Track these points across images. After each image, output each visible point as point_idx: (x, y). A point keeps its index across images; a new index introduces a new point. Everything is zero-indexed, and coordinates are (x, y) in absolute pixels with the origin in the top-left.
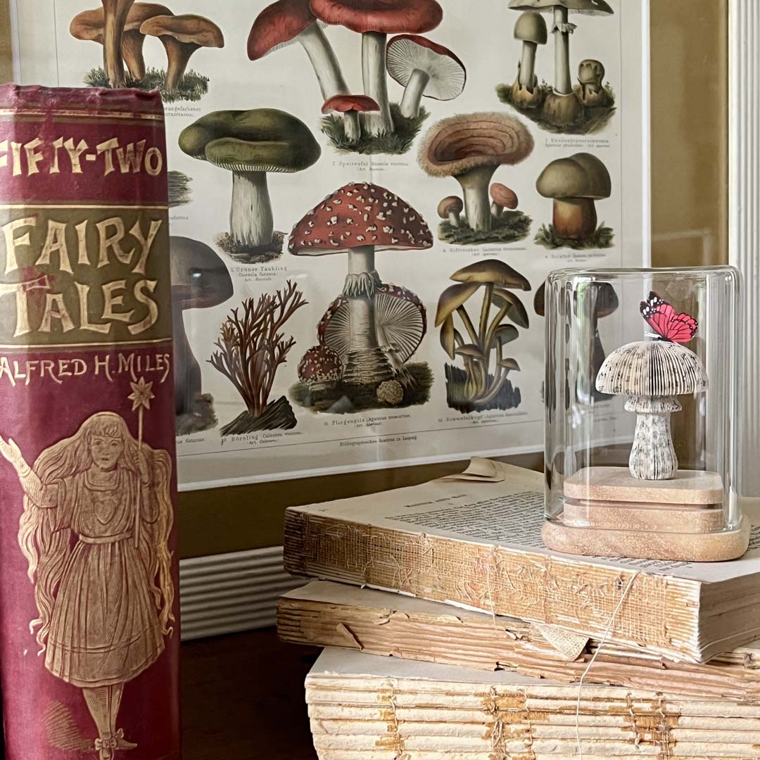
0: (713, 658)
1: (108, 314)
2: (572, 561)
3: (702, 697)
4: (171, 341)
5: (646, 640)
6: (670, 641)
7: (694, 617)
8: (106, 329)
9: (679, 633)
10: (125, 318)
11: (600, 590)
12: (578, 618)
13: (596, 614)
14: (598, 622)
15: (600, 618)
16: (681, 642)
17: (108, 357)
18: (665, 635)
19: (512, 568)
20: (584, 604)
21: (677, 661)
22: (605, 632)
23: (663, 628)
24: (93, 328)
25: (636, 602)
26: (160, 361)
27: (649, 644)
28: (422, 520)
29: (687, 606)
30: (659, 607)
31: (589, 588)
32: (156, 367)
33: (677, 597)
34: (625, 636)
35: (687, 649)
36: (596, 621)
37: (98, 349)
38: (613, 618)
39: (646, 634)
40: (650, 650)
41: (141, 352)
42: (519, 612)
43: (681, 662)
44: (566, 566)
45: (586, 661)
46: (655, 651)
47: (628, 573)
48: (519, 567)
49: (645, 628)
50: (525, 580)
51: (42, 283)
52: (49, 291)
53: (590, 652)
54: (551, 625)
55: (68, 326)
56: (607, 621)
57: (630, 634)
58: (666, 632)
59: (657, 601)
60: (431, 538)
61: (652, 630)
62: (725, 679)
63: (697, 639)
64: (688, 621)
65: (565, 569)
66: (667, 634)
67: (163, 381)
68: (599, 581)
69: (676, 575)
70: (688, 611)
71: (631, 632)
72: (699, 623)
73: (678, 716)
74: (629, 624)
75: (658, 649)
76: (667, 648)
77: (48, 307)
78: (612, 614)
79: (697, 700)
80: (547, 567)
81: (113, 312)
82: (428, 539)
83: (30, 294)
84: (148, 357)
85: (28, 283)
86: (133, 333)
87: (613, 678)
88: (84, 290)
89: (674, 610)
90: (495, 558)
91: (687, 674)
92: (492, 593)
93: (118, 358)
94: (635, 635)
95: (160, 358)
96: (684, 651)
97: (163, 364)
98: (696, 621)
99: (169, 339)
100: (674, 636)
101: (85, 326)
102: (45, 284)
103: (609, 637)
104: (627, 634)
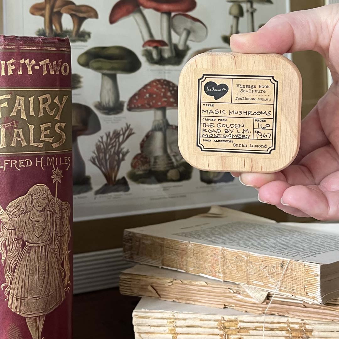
0: (328, 302)
1: (42, 138)
2: (259, 255)
3: (323, 321)
4: (72, 151)
5: (295, 293)
6: (307, 294)
7: (318, 282)
8: (41, 145)
9: (311, 290)
10: (50, 140)
11: (273, 269)
12: (263, 282)
13: (271, 280)
14: (273, 284)
15: (273, 282)
16: (312, 294)
17: (42, 158)
18: (304, 291)
19: (231, 258)
20: (265, 276)
21: (310, 303)
22: (276, 289)
23: (303, 287)
24: (36, 145)
25: (290, 274)
26: (66, 160)
27: (296, 295)
28: (188, 235)
29: (314, 276)
30: (301, 277)
31: (268, 267)
32: (64, 163)
33: (309, 272)
34: (285, 291)
35: (315, 297)
36: (271, 284)
37: (37, 155)
38: (279, 282)
39: (295, 290)
40: (298, 298)
41: (57, 156)
42: (234, 280)
43: (312, 304)
44: (256, 257)
45: (267, 304)
46: (300, 298)
47: (286, 260)
48: (234, 257)
49: (295, 287)
50: (237, 264)
51: (13, 124)
52: (16, 128)
53: (268, 299)
54: (250, 285)
55: (24, 144)
56: (276, 284)
57: (288, 290)
58: (305, 289)
59: (300, 274)
60: (192, 244)
61: (298, 288)
62: (334, 312)
63: (319, 292)
64: (315, 284)
65: (256, 258)
66: (305, 290)
67: (67, 169)
68: (272, 264)
69: (308, 261)
70: (315, 278)
71: (288, 289)
72: (320, 284)
73: (312, 331)
74: (287, 285)
75: (301, 297)
76: (305, 297)
77: (15, 136)
78: (279, 280)
79: (321, 322)
80: (247, 257)
81: (44, 138)
82: (191, 244)
83: (7, 129)
84: (61, 158)
85: (6, 124)
86: (54, 147)
87: (280, 312)
88: (32, 127)
89: (308, 278)
90: (223, 253)
91: (315, 310)
92: (222, 270)
93: (47, 159)
94: (290, 291)
95: (66, 159)
96: (314, 298)
97: (67, 162)
98: (318, 284)
99: (71, 150)
100: (308, 291)
101: (32, 144)
102: (14, 125)
103: (278, 292)
104: (286, 290)
